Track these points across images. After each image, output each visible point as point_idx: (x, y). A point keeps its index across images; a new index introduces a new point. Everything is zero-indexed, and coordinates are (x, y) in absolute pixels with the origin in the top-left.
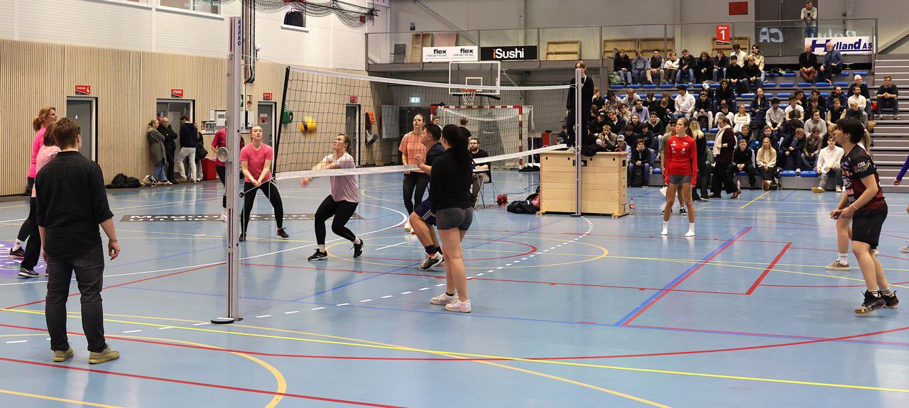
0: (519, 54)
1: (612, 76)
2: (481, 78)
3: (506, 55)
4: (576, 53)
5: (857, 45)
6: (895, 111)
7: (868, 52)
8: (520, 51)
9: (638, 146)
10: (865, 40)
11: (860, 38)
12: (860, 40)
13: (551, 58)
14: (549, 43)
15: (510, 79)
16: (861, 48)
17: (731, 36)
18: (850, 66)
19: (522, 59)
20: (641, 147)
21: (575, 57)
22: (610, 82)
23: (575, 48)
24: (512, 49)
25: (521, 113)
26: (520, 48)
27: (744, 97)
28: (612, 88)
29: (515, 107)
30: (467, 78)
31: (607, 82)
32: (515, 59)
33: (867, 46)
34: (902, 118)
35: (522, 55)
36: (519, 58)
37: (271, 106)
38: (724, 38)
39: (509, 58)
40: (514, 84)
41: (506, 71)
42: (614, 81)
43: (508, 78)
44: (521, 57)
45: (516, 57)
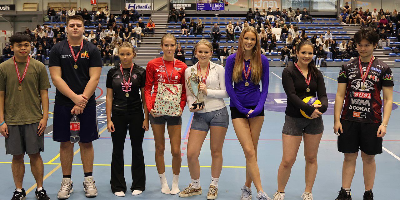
0: (7, 8)
1: (45, 18)
3: (1, 8)
4: (36, 8)
5: (146, 7)
6: (153, 33)
7: (150, 10)
8: (7, 7)
9: (39, 48)
10: (149, 5)
11: (147, 4)
12: (147, 5)
13: (25, 10)
14: (25, 4)
15: (5, 19)
16: (147, 8)
17: (96, 2)
18: (143, 15)
20: (40, 48)
21: (35, 10)
22: (44, 20)
23: (36, 6)
24: (4, 6)
25: (5, 34)
26: (7, 6)
27: (90, 27)
28: (45, 23)
29: (3, 31)
31: (43, 20)
32: (5, 10)
33: (150, 7)
34: (155, 36)
35: (9, 9)
36: (7, 10)
38: (94, 3)
39: (3, 10)
40: (7, 21)
41: (2, 16)
42: (46, 20)
43: (4, 18)
44: (8, 9)
45: (6, 9)
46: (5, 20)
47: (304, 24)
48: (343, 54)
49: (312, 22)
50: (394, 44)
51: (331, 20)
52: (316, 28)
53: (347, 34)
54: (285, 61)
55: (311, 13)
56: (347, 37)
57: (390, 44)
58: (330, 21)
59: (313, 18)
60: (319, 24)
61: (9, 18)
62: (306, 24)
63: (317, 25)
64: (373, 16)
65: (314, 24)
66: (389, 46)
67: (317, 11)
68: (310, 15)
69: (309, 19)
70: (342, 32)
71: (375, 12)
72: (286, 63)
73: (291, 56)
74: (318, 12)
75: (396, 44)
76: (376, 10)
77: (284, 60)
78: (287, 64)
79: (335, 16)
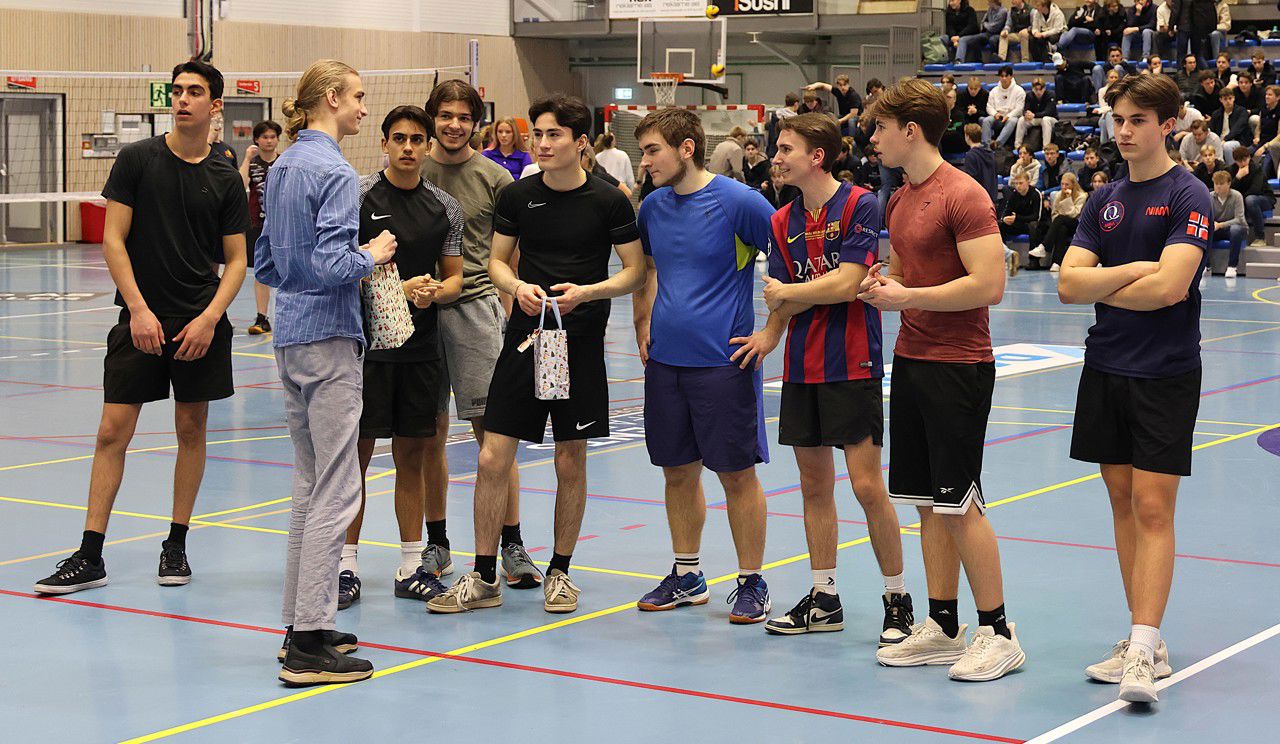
0: (780, 2)
1: (927, 45)
2: (693, 51)
3: (757, 5)
13: (868, 9)
15: (774, 53)
19: (786, 11)
22: (923, 58)
28: (927, 70)
29: (751, 108)
30: (668, 50)
31: (918, 58)
32: (773, 11)
35: (786, 5)
36: (780, 10)
37: (261, 105)
39: (763, 11)
40: (787, 61)
41: (759, 37)
42: (930, 57)
43: (769, 50)
44: (784, 8)
45: (776, 8)
46: (772, 57)
61: (796, 50)
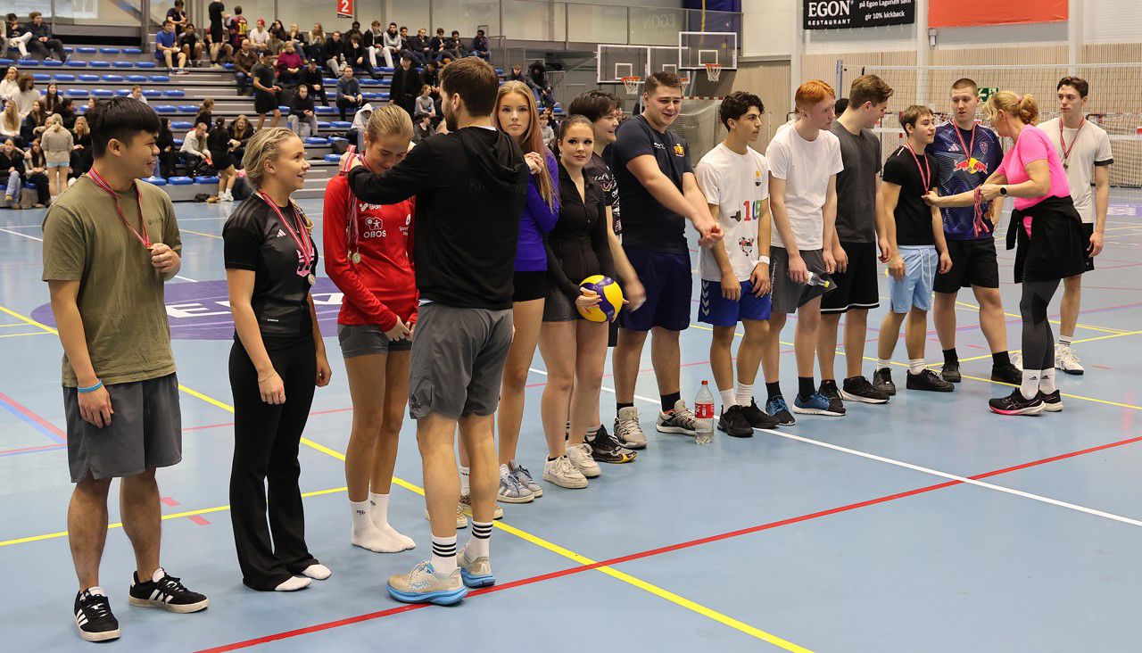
47: (40, 67)
48: (193, 163)
49: (63, 59)
50: (332, 128)
51: (124, 52)
52: (84, 79)
53: (185, 97)
54: (10, 190)
55: (56, 30)
56: (190, 107)
57: (320, 126)
58: (121, 56)
59: (67, 47)
60: (88, 67)
62: (47, 64)
63: (80, 68)
64: (255, 41)
65: (72, 65)
66: (316, 133)
67: (69, 22)
68: (55, 37)
69: (52, 50)
70: (169, 92)
71: (260, 31)
72: (14, 195)
73: (28, 172)
74: (73, 25)
75: (338, 126)
76: (263, 23)
77: (7, 185)
78: (17, 200)
79: (136, 41)
